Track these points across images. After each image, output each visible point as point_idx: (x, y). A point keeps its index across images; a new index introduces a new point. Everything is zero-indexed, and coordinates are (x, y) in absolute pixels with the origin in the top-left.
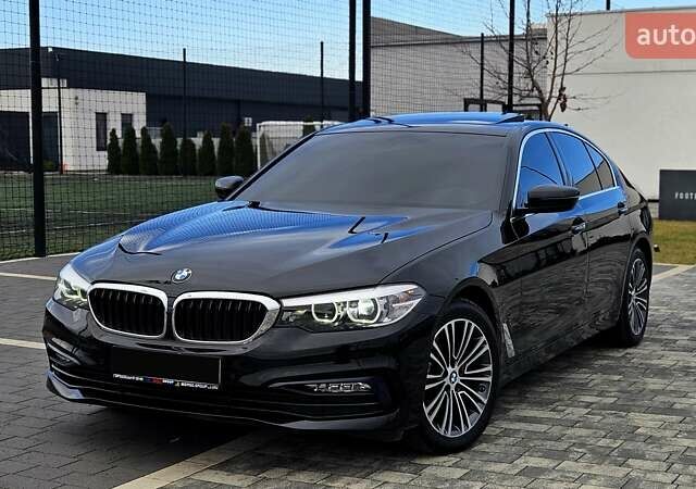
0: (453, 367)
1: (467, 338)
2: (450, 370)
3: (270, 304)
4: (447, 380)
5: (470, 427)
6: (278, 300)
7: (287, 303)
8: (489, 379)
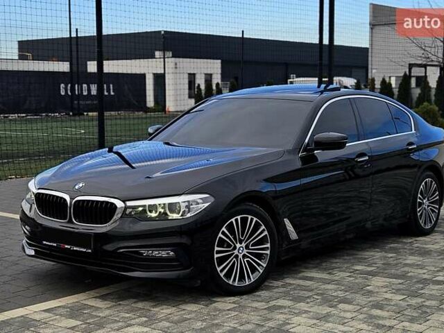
0: (241, 243)
1: (250, 227)
2: (238, 245)
3: (119, 204)
4: (236, 252)
5: (253, 280)
6: (124, 201)
7: (129, 203)
8: (268, 252)
